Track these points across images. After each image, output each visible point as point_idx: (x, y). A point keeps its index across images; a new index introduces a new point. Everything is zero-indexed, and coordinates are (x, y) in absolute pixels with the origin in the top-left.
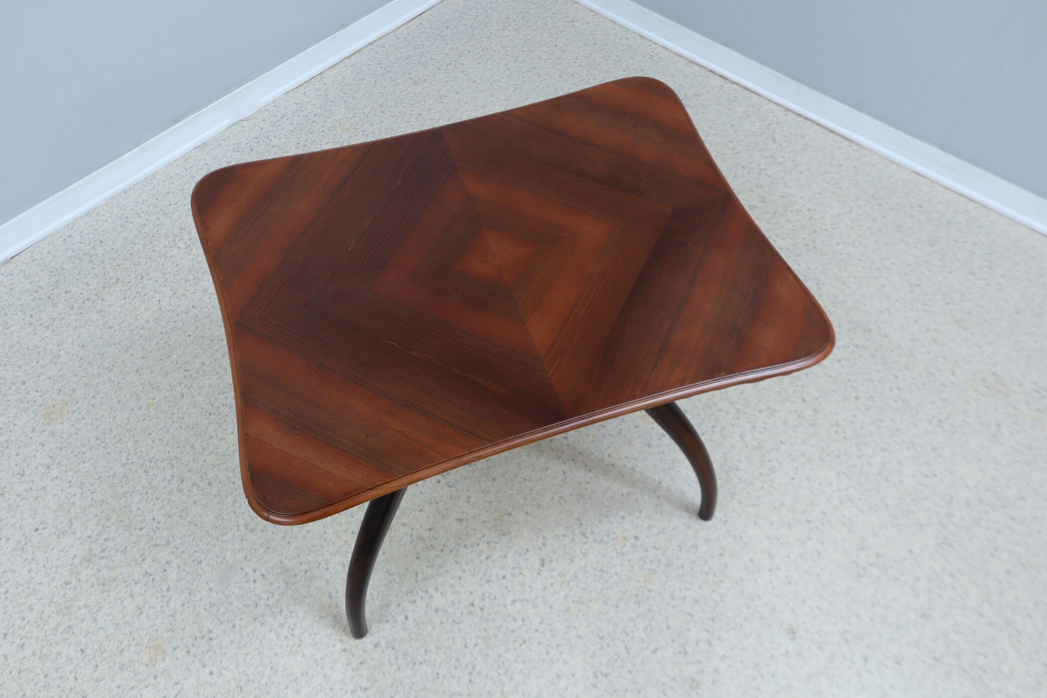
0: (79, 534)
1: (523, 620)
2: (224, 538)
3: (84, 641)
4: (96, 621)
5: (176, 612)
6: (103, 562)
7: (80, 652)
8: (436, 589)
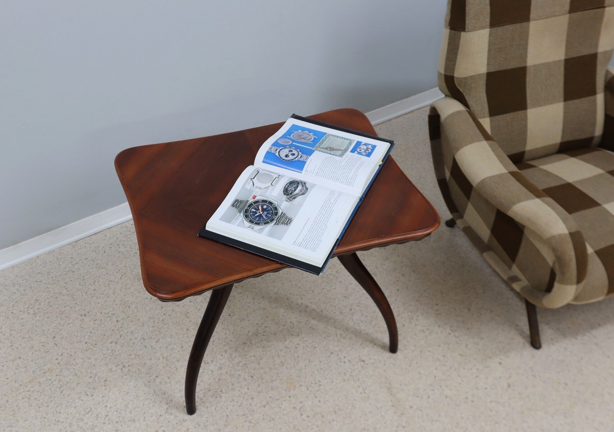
0: (251, 322)
1: (496, 412)
2: (329, 339)
3: (253, 372)
4: (259, 364)
5: (302, 369)
6: (264, 337)
7: (251, 377)
8: (446, 386)
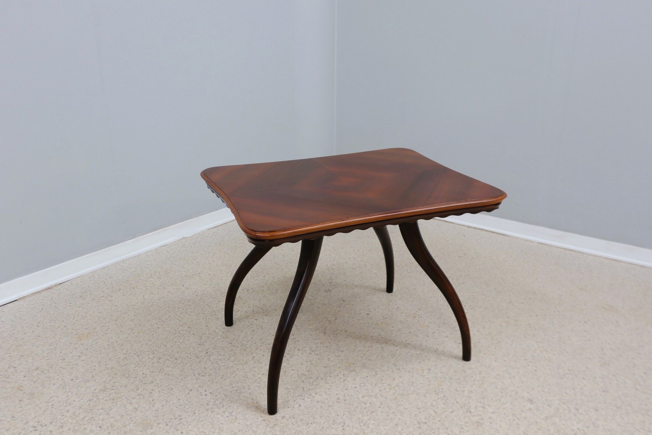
0: (97, 381)
1: (370, 403)
2: (186, 379)
3: (101, 423)
4: (109, 414)
5: (158, 409)
6: (113, 391)
7: (99, 428)
8: (316, 394)
